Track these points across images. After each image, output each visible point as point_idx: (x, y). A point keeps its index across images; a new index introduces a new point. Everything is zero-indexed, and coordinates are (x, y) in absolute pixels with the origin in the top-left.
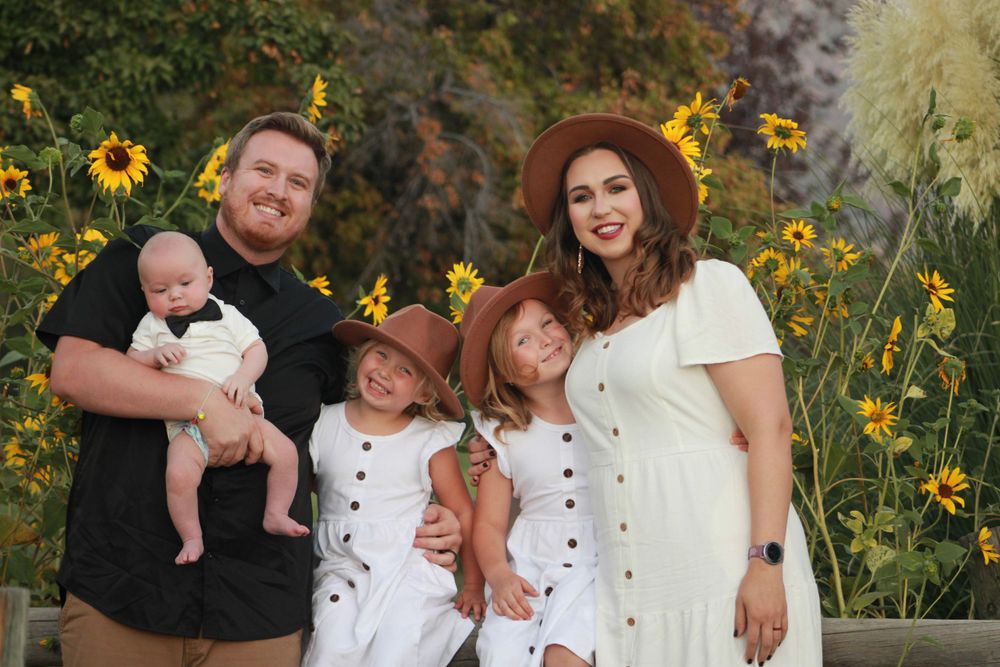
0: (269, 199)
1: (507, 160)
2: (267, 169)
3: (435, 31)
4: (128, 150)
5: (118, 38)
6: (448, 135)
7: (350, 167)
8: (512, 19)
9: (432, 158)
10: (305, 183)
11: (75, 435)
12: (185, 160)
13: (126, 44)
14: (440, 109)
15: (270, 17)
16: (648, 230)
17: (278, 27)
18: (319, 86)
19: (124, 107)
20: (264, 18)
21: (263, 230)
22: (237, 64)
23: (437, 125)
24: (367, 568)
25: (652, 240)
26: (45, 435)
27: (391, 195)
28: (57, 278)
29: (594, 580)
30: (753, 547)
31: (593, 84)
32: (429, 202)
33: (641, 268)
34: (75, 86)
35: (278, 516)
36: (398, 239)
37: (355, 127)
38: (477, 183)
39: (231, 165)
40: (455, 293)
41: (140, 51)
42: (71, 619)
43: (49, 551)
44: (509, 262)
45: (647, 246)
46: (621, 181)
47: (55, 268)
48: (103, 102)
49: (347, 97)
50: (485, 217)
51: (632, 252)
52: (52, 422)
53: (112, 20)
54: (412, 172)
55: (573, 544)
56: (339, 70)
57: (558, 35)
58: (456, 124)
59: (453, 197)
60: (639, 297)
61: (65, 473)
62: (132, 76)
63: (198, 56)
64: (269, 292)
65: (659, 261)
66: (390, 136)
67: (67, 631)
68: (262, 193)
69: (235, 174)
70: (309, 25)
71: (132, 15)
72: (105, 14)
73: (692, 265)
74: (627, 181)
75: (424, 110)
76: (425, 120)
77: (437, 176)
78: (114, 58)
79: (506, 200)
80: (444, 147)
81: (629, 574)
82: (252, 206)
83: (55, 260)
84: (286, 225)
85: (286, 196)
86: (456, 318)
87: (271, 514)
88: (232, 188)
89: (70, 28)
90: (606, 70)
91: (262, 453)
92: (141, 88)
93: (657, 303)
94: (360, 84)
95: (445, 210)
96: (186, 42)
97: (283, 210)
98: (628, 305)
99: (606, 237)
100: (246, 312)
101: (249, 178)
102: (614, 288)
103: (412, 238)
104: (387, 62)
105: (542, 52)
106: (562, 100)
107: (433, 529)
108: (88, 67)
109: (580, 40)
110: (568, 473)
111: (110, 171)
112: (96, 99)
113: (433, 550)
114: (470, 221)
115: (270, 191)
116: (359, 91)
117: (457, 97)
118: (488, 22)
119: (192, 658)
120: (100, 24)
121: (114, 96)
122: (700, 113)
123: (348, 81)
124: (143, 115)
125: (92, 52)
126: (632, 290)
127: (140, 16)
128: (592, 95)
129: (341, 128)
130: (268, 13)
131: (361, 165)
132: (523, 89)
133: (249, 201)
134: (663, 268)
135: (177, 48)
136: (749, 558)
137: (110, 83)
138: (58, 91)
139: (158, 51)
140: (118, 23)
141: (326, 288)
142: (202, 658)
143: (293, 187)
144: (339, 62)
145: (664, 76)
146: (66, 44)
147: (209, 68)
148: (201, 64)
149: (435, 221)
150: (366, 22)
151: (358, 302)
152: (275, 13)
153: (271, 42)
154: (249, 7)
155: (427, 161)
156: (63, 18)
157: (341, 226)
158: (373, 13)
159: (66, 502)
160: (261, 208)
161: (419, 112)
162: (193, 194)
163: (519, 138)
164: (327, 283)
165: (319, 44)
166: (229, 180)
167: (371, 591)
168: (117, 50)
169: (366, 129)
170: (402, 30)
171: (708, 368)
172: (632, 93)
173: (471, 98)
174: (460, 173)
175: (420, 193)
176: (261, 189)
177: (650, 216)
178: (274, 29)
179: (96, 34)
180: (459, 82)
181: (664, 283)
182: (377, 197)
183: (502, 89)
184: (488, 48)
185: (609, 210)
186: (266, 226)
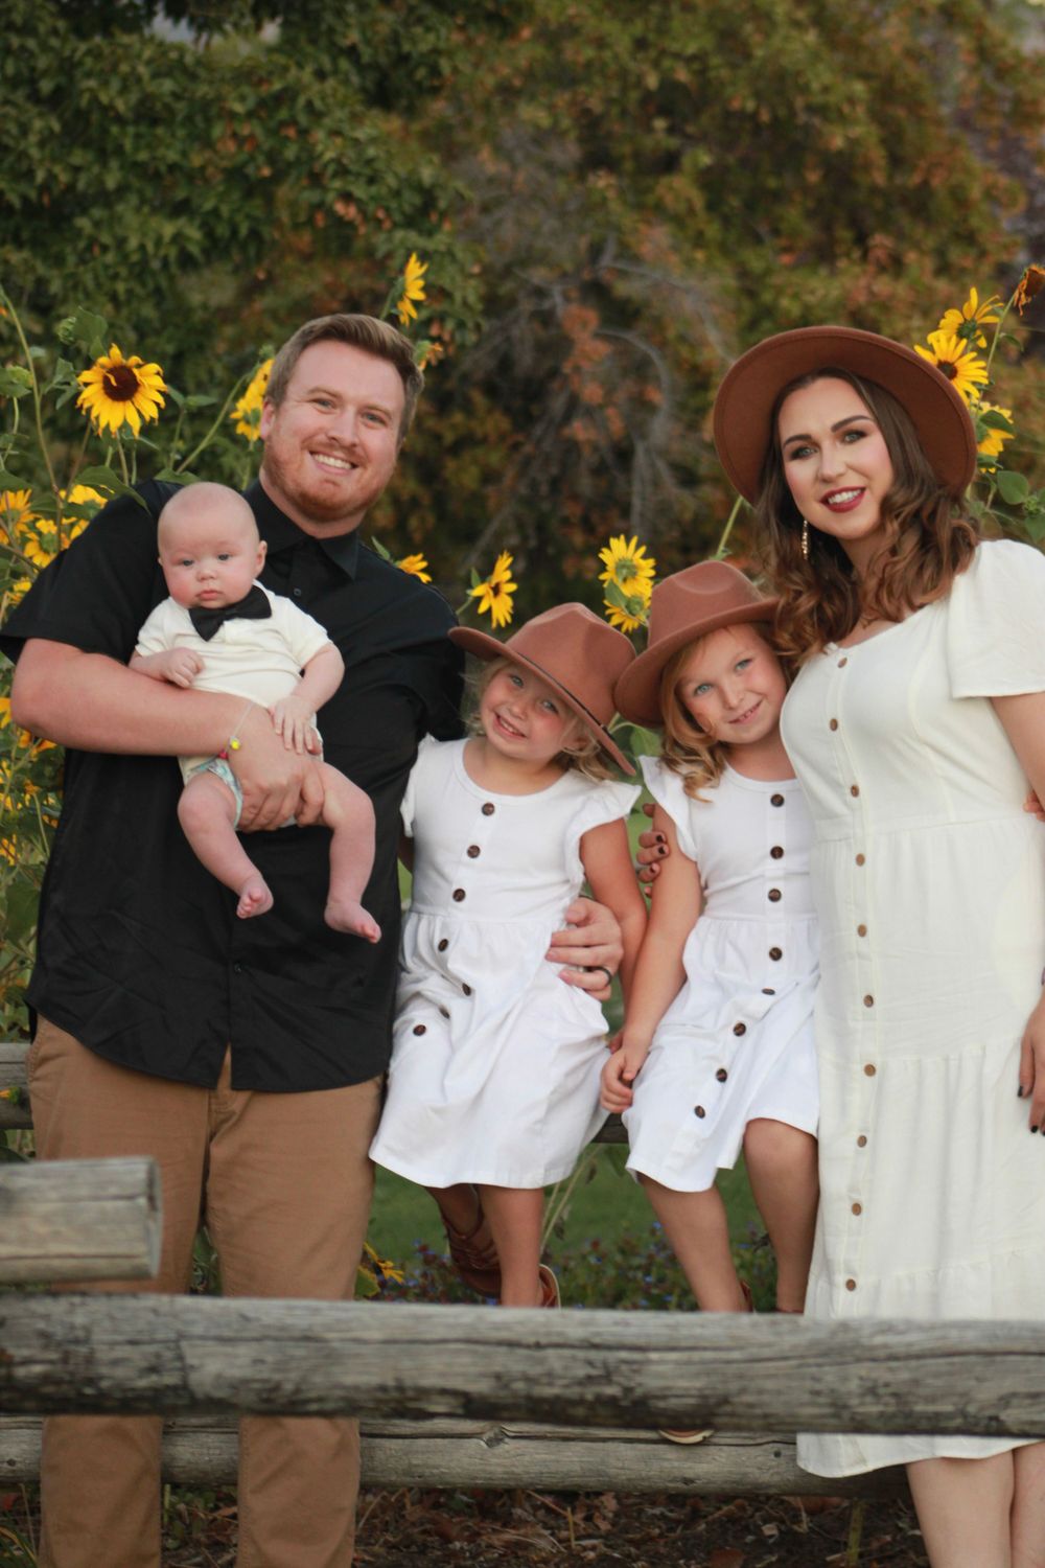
0: (331, 446)
1: (695, 369)
2: (327, 401)
3: (592, 178)
4: (136, 371)
5: (122, 190)
6: (607, 331)
7: (465, 378)
8: (705, 159)
9: (586, 366)
10: (385, 418)
11: (53, 789)
12: (219, 371)
13: (134, 200)
14: (596, 291)
15: (345, 161)
16: (901, 493)
17: (358, 175)
18: (415, 270)
19: (130, 292)
20: (337, 161)
21: (325, 493)
22: (296, 226)
23: (592, 316)
24: (469, 991)
25: (908, 510)
26: (11, 791)
27: (524, 419)
28: (27, 554)
31: (824, 255)
32: (580, 430)
33: (894, 551)
34: (58, 261)
35: (347, 906)
36: (534, 485)
37: (470, 324)
38: (651, 402)
39: (276, 393)
40: (612, 580)
41: (155, 210)
42: (45, 1060)
43: (15, 958)
44: (697, 520)
45: (901, 518)
46: (858, 425)
47: (25, 541)
48: (99, 285)
49: (459, 279)
50: (663, 453)
51: (879, 528)
52: (22, 771)
53: (114, 164)
54: (555, 385)
55: (775, 954)
56: (447, 240)
57: (772, 183)
58: (620, 314)
59: (616, 425)
60: (890, 594)
61: (40, 846)
62: (142, 247)
63: (239, 218)
64: (339, 578)
65: (919, 542)
66: (524, 331)
67: (37, 1079)
68: (322, 438)
69: (281, 409)
70: (402, 171)
71: (143, 156)
72: (103, 156)
73: (971, 547)
74: (868, 423)
75: (574, 294)
76: (574, 308)
77: (591, 392)
78: (114, 220)
79: (693, 426)
80: (602, 349)
81: (869, 1001)
82: (308, 456)
83: (24, 528)
84: (359, 481)
85: (356, 441)
86: (614, 618)
87: (337, 901)
88: (277, 428)
89: (52, 177)
90: (845, 234)
91: (322, 805)
92: (156, 265)
93: (918, 603)
94: (478, 260)
95: (603, 443)
96: (222, 197)
97: (354, 460)
98: (875, 607)
99: (839, 509)
100: (305, 605)
101: (302, 416)
102: (855, 578)
103: (555, 483)
104: (519, 223)
105: (750, 206)
106: (776, 280)
107: (579, 935)
108: (79, 232)
109: (806, 190)
110: (777, 853)
111: (109, 401)
112: (88, 280)
113: (578, 966)
114: (640, 459)
115: (333, 434)
116: (476, 269)
117: (623, 274)
118: (669, 163)
119: (222, 1117)
120: (96, 169)
121: (115, 277)
122: (976, 318)
123: (460, 255)
124: (158, 305)
125: (84, 211)
126: (881, 584)
127: (154, 158)
128: (823, 271)
129: (450, 325)
130: (342, 155)
131: (479, 375)
132: (720, 263)
133: (302, 449)
134: (927, 552)
135: (208, 205)
137: (110, 258)
138: (33, 269)
139: (181, 209)
140: (122, 168)
141: (424, 570)
142: (235, 1118)
143: (366, 425)
144: (447, 227)
145: (930, 242)
146: (46, 200)
147: (254, 234)
148: (244, 230)
149: (588, 457)
150: (487, 162)
151: (469, 592)
152: (351, 153)
153: (347, 197)
154: (314, 145)
155: (577, 369)
156: (41, 161)
157: (451, 465)
158: (499, 150)
159: (38, 888)
160: (321, 458)
161: (567, 299)
162: (228, 428)
163: (713, 335)
164: (424, 564)
165: (417, 200)
166: (273, 418)
167: (474, 1024)
168: (120, 208)
169: (486, 326)
170: (543, 176)
171: (994, 702)
172: (882, 269)
173: (642, 276)
174: (627, 388)
175: (567, 418)
176: (321, 430)
177: (904, 472)
178: (351, 178)
179: (89, 185)
180: (627, 253)
181: (927, 573)
182: (505, 424)
183: (689, 263)
184: (669, 200)
185: (841, 469)
186: (330, 487)
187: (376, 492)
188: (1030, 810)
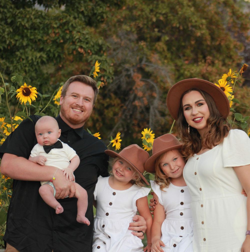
1: (164, 88)
2: (76, 96)
3: (140, 43)
4: (30, 89)
5: (27, 45)
6: (143, 79)
7: (109, 90)
8: (167, 38)
9: (139, 88)
10: (90, 100)
11: (10, 189)
12: (51, 89)
13: (30, 48)
14: (141, 70)
15: (81, 39)
16: (212, 118)
17: (84, 42)
18: (97, 65)
19: (29, 70)
20: (79, 38)
21: (75, 118)
22: (69, 54)
23: (140, 76)
24: (110, 237)
25: (213, 122)
27: (124, 100)
28: (4, 133)
29: (192, 242)
30: (247, 231)
31: (195, 61)
32: (137, 103)
33: (210, 132)
34: (12, 62)
35: (82, 217)
36: (126, 116)
37: (111, 78)
38: (154, 96)
39: (64, 94)
40: (144, 139)
41: (35, 50)
43: (1, 229)
44: (165, 124)
45: (211, 124)
46: (201, 102)
47: (4, 129)
48: (22, 68)
49: (108, 67)
50: (157, 108)
51: (206, 127)
52: (3, 184)
53: (25, 39)
54: (131, 92)
55: (182, 228)
56: (105, 57)
57: (183, 44)
58: (147, 75)
59: (146, 102)
60: (209, 142)
61: (7, 202)
62: (32, 59)
63: (55, 52)
64: (79, 138)
65: (216, 130)
66: (123, 79)
68: (74, 105)
69: (65, 98)
70: (94, 41)
71: (32, 37)
72: (23, 37)
73: (228, 131)
74: (204, 102)
75: (136, 70)
76: (136, 74)
77: (140, 94)
78: (25, 53)
79: (164, 102)
80: (142, 84)
81: (205, 240)
82: (71, 109)
83: (4, 126)
84: (84, 115)
85: (83, 105)
86: (145, 148)
87: (79, 216)
88: (64, 103)
89: (10, 42)
90: (200, 56)
91: (75, 193)
92: (35, 63)
93: (215, 144)
94: (113, 62)
95: (143, 106)
96: (51, 47)
97: (82, 110)
99: (197, 122)
100: (71, 145)
101: (70, 99)
102: (201, 138)
103: (131, 116)
104: (122, 53)
105: (178, 49)
106: (184, 67)
107: (136, 224)
108: (17, 56)
109: (191, 46)
110: (182, 203)
111: (24, 96)
112: (19, 67)
113: (136, 231)
114: (151, 110)
115: (77, 104)
116: (112, 65)
117: (147, 66)
118: (158, 39)
120: (21, 40)
121: (26, 66)
122: (231, 76)
123: (108, 61)
124: (36, 73)
125: (18, 51)
126: (206, 140)
127: (35, 38)
128: (195, 65)
129: (106, 78)
130: (80, 37)
131: (113, 90)
132: (171, 63)
133: (70, 107)
134: (217, 132)
135: (48, 49)
136: (246, 235)
137: (24, 62)
138: (6, 64)
139: (41, 50)
140: (27, 40)
141: (99, 136)
143: (85, 102)
144: (105, 54)
145: (221, 58)
146: (9, 48)
147: (59, 56)
148: (56, 55)
149: (139, 110)
150: (115, 39)
151: (110, 142)
152: (82, 37)
153: (81, 47)
154: (73, 35)
155: (136, 88)
156: (8, 39)
157: (106, 111)
158: (117, 36)
159: (7, 212)
160: (74, 109)
161: (134, 72)
162: (52, 102)
163: (169, 80)
164: (99, 135)
165: (98, 48)
166: (63, 100)
167: (111, 246)
168: (27, 50)
169: (114, 78)
170: (128, 42)
171: (234, 168)
172: (209, 65)
173: (152, 66)
174: (148, 93)
175: (134, 100)
176: (74, 103)
177: (212, 113)
178: (82, 43)
179: (19, 44)
180: (148, 61)
181: (218, 137)
182: (119, 101)
183: (163, 63)
184: (158, 48)
185: (197, 112)
186: (76, 116)
187: (88, 117)
188: (243, 194)
